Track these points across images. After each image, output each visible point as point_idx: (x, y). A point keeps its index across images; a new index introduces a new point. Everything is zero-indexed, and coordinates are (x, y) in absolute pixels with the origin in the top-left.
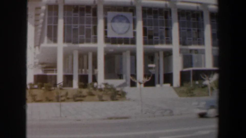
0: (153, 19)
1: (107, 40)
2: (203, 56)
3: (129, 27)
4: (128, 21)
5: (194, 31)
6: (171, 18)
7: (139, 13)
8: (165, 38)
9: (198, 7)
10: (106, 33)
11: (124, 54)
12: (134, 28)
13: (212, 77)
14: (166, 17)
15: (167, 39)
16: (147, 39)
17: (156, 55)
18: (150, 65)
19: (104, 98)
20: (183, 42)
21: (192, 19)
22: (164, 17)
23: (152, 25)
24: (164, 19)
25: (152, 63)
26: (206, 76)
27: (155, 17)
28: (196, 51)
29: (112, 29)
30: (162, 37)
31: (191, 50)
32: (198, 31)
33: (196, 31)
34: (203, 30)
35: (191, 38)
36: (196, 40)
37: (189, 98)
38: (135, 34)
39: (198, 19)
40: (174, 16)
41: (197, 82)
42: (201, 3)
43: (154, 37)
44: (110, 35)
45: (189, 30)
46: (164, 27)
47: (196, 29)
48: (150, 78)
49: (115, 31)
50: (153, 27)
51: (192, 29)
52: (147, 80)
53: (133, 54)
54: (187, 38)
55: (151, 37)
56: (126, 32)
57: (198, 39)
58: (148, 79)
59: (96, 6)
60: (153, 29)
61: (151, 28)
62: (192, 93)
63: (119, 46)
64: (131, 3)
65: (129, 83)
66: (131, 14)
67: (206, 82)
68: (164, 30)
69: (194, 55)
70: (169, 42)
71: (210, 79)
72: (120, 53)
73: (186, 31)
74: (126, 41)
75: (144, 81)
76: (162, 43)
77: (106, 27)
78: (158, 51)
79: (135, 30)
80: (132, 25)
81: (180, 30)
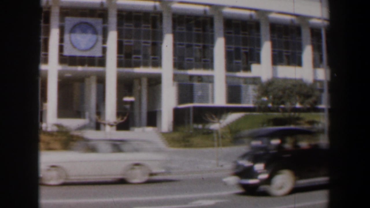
0: (133, 28)
1: (63, 59)
2: (210, 85)
3: (97, 40)
4: (95, 32)
5: (197, 47)
6: (162, 28)
7: (113, 20)
8: (152, 57)
9: (205, 11)
10: (61, 49)
11: (87, 80)
12: (104, 41)
13: (225, 119)
14: (154, 26)
15: (153, 59)
16: (123, 59)
17: (136, 82)
18: (127, 99)
19: (52, 146)
20: (178, 64)
21: (194, 29)
22: (150, 25)
23: (131, 38)
24: (150, 29)
25: (130, 95)
26: (214, 116)
27: (137, 25)
28: (200, 78)
29: (71, 43)
30: (146, 56)
31: (191, 77)
32: (204, 47)
33: (201, 47)
34: (213, 47)
35: (193, 58)
36: (200, 61)
37: (182, 149)
38: (104, 50)
39: (204, 30)
40: (167, 23)
41: (200, 126)
42: (210, 5)
43: (134, 56)
44: (67, 52)
45: (189, 46)
46: (150, 41)
47: (201, 44)
48: (125, 118)
49: (74, 47)
50: (132, 40)
51: (194, 44)
52: (120, 121)
53: (101, 81)
54: (186, 58)
55: (128, 56)
56: (92, 47)
57: (203, 59)
58: (122, 119)
59: (50, 8)
60: (132, 44)
61: (130, 42)
62: (188, 141)
63: (80, 68)
64: (102, 4)
65: (93, 124)
66: (100, 20)
67: (215, 126)
68: (149, 45)
69: (196, 84)
70: (157, 63)
71: (221, 121)
72: (81, 79)
73: (184, 46)
74: (91, 61)
75: (115, 123)
76: (146, 65)
77: (61, 40)
78: (139, 77)
79: (105, 45)
80: (100, 38)
81: (175, 45)
